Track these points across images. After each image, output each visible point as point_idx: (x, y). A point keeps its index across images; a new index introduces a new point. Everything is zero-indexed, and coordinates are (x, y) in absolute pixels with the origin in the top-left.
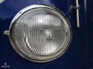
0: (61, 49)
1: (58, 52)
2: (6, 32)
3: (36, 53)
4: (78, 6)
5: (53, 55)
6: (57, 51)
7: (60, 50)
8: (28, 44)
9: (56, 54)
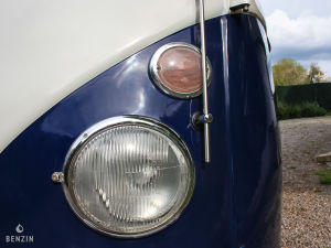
2: (57, 176)
4: (207, 116)
8: (104, 197)
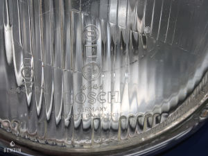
0: (189, 94)
1: (173, 109)
3: (58, 118)
5: (141, 127)
6: (168, 105)
7: (181, 102)
9: (163, 119)
